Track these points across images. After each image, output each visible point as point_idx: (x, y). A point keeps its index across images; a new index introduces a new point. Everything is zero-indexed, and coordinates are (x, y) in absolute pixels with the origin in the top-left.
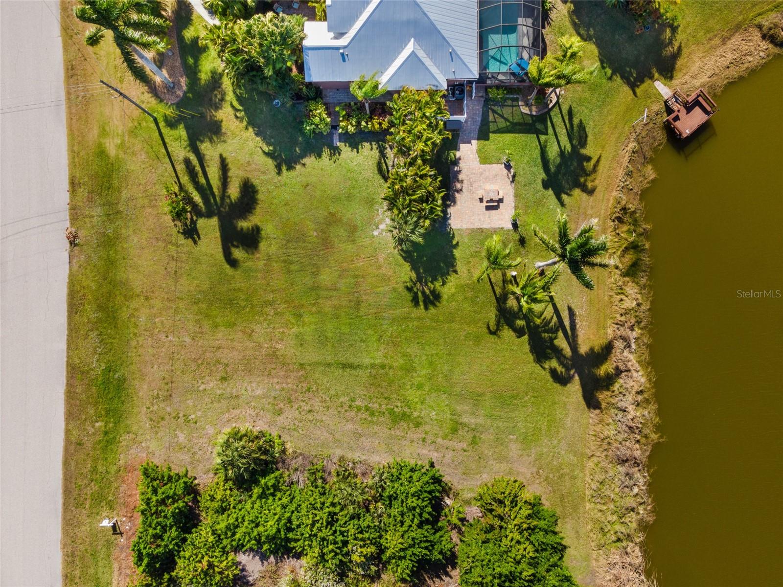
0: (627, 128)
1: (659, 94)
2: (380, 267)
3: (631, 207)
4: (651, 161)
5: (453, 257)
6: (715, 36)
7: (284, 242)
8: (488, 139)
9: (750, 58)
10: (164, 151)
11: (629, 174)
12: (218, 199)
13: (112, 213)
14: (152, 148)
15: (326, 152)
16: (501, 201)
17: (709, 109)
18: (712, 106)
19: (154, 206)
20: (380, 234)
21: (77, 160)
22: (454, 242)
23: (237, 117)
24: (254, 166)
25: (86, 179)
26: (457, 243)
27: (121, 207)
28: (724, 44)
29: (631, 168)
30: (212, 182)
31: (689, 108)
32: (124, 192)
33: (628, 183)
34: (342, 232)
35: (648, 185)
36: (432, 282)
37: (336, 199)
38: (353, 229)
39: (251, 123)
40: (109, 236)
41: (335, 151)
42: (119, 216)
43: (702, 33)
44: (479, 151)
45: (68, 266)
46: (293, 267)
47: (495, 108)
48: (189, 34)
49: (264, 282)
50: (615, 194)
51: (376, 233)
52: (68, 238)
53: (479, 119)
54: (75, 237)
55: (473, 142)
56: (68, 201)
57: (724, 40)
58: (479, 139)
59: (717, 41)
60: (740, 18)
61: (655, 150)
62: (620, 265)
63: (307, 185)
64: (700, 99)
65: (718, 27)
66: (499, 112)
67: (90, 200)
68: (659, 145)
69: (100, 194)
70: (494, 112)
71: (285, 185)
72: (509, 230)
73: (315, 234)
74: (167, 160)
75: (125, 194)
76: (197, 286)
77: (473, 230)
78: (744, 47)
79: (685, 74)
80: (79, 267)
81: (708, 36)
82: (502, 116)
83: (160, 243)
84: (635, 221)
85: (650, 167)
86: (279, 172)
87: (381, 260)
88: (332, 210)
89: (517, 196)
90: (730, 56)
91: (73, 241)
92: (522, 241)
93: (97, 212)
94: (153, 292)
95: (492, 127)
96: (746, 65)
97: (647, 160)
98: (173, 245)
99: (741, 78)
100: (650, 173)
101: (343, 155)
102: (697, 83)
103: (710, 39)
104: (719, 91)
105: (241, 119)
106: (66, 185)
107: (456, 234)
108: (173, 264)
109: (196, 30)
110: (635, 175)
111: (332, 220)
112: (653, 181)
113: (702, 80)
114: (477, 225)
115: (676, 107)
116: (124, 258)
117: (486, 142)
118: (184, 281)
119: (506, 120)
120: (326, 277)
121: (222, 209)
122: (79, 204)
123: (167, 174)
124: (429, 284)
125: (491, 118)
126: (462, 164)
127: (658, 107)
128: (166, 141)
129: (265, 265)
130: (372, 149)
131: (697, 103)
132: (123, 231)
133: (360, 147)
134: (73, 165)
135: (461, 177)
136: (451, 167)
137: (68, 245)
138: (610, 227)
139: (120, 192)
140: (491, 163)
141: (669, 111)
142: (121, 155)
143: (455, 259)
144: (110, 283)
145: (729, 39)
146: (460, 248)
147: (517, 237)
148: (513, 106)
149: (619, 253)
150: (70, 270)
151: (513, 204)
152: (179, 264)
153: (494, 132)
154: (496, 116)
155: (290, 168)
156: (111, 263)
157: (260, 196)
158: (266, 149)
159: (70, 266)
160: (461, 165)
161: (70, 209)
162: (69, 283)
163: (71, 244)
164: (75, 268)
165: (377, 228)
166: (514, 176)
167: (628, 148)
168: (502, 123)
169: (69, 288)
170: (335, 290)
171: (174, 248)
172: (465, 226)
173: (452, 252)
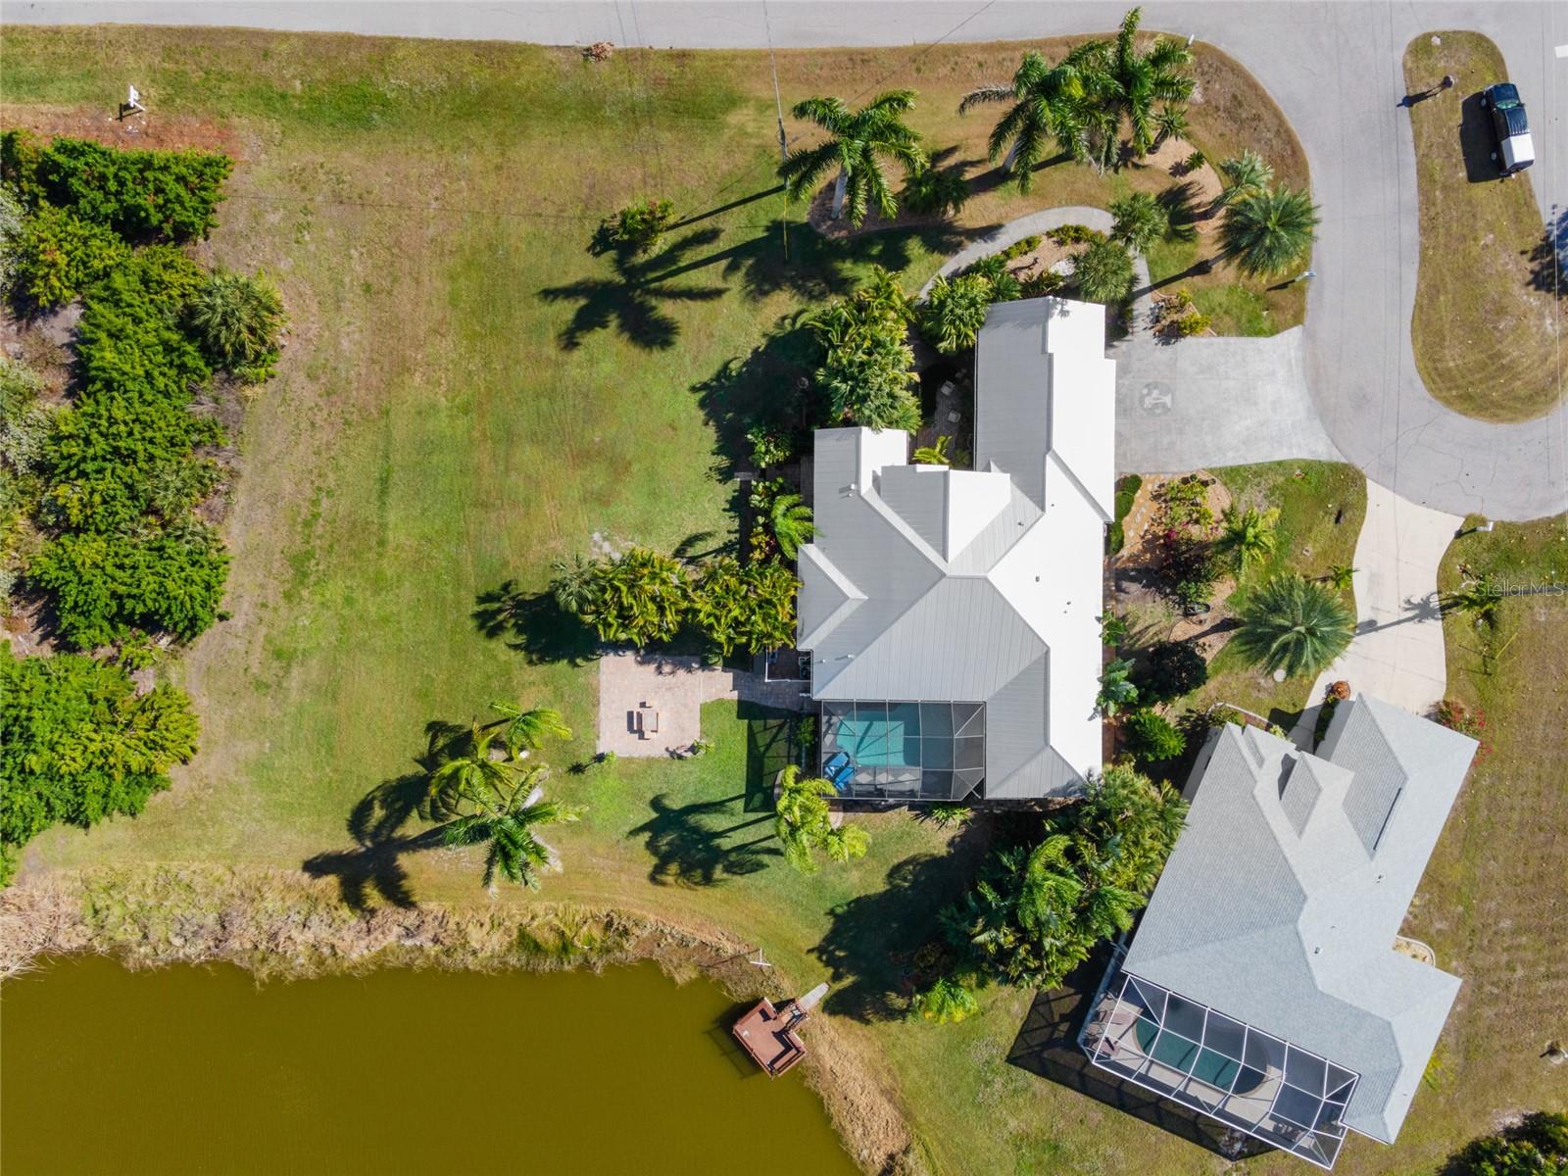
0: (756, 939)
1: (808, 991)
2: (542, 542)
3: (629, 945)
4: (704, 977)
5: (556, 659)
6: (895, 1080)
7: (584, 390)
8: (740, 716)
9: (859, 1132)
10: (733, 200)
11: (683, 943)
12: (653, 285)
13: (636, 115)
14: (738, 181)
15: (723, 461)
16: (642, 736)
17: (777, 1066)
18: (779, 1070)
19: (645, 183)
20: (595, 543)
21: (721, 63)
22: (579, 661)
23: (784, 318)
24: (707, 343)
25: (690, 77)
26: (576, 665)
27: (645, 130)
28: (883, 1092)
29: (692, 945)
30: (683, 276)
31: (781, 1035)
32: (668, 135)
33: (670, 940)
34: (599, 482)
35: (665, 971)
36: (515, 625)
37: (651, 474)
38: (602, 499)
39: (773, 341)
40: (600, 109)
41: (726, 475)
42: (632, 126)
43: (900, 1057)
44: (720, 702)
45: (552, 44)
46: (544, 403)
47: (786, 730)
48: (914, 247)
49: (522, 355)
50: (652, 918)
51: (596, 536)
52: (597, 46)
53: (770, 703)
54: (597, 56)
55: (736, 693)
56: (656, 47)
57: (888, 1094)
58: (740, 702)
59: (886, 1081)
60: (921, 1119)
61: (720, 983)
62: (535, 924)
63: (674, 429)
64: (793, 1052)
65: (907, 1084)
66: (781, 736)
67: (657, 82)
68: (728, 990)
69: (666, 97)
70: (781, 727)
71: (676, 392)
72: (595, 748)
73: (597, 439)
74: (719, 206)
75: (666, 137)
76: (517, 248)
77: (597, 690)
78: (876, 1125)
79: (837, 1031)
80: (551, 62)
81: (895, 1068)
82: (774, 739)
83: (586, 191)
84: (608, 951)
85: (694, 975)
86: (694, 389)
87: (553, 544)
88: (635, 467)
89: (650, 761)
90: (862, 1101)
91: (592, 53)
92: (577, 769)
93: (639, 91)
94: (508, 178)
95: (758, 724)
96: (848, 1126)
97: (704, 971)
98: (583, 211)
99: (829, 1119)
100: (685, 975)
101: (719, 487)
102: (823, 1050)
103: (889, 1070)
104: (810, 1083)
105: (780, 325)
106: (680, 44)
107: (591, 664)
108: (551, 210)
109: (920, 258)
110: (682, 951)
111: (619, 467)
112: (672, 980)
113: (827, 1057)
114: (604, 697)
115: (786, 1017)
116: (564, 133)
117: (735, 714)
118: (526, 228)
119: (768, 746)
120: (528, 454)
121: (638, 292)
122: (651, 63)
123: (696, 204)
124: (512, 621)
125: (772, 722)
126: (700, 675)
127: (788, 989)
128: (749, 204)
129: (548, 358)
130: (729, 532)
131: (789, 1046)
132: (607, 132)
133: (732, 514)
134: (712, 56)
135: (681, 673)
136: (698, 659)
137: (586, 45)
138: (600, 911)
139: (670, 128)
140: (702, 721)
141: (780, 1006)
142: (728, 133)
143: (553, 662)
144: (525, 109)
145: (889, 1101)
146: (569, 669)
147: (584, 760)
148: (789, 757)
149: (556, 922)
150: (546, 47)
151: (636, 755)
152: (552, 220)
153: (750, 727)
154: (774, 731)
155: (702, 404)
156: (555, 111)
157: (657, 355)
158: (732, 366)
159: (551, 47)
160: (700, 672)
161: (642, 50)
162: (525, 44)
163: (588, 50)
164: (549, 55)
165: (605, 539)
166: (680, 757)
167: (724, 941)
168: (762, 740)
169: (517, 45)
170: (507, 468)
171: (578, 212)
172: (603, 678)
173: (563, 657)
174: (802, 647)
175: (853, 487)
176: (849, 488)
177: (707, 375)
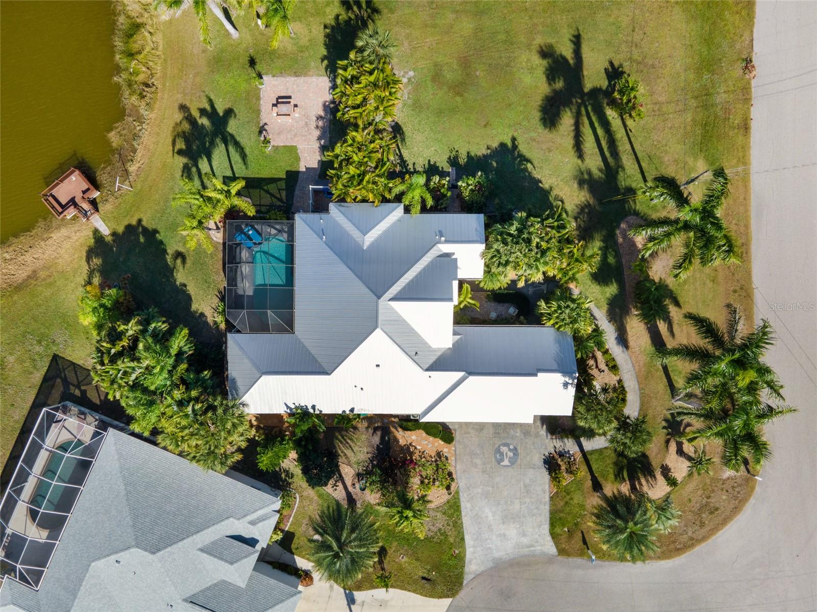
0: (139, 187)
1: (104, 221)
2: (408, 36)
3: (134, 99)
4: (113, 151)
5: (327, 46)
6: (44, 280)
7: (512, 64)
8: (287, 172)
9: (7, 256)
10: (643, 164)
11: (136, 136)
12: (583, 109)
13: (704, 98)
14: (656, 168)
15: (463, 160)
16: (274, 105)
17: (51, 199)
18: (47, 200)
19: (656, 104)
20: (407, 73)
21: (741, 154)
22: (326, 62)
23: (562, 202)
24: (544, 147)
25: (731, 134)
26: (322, 60)
27: (693, 103)
28: (34, 271)
29: (135, 143)
30: (591, 131)
31: (73, 202)
32: (689, 119)
33: (138, 128)
34: (449, 76)
35: (117, 125)
36: (350, 19)
37: (454, 110)
38: (436, 77)
39: (546, 193)
40: (708, 71)
41: (453, 162)
42: (696, 93)
43: (58, 283)
44: (298, 159)
45: (755, 36)
46: (502, 37)
47: (279, 203)
48: (612, 290)
49: (536, 21)
50: (153, 116)
51: (411, 73)
52: (753, 67)
53: (297, 192)
54: (746, 67)
55: (304, 170)
56: (752, 109)
57: (34, 275)
58: (298, 173)
59: (42, 274)
60: (15, 298)
61: (109, 162)
62: (147, 34)
63: (485, 126)
64: (60, 210)
65: (40, 288)
66: (274, 200)
67: (727, 111)
68: (104, 168)
69: (716, 117)
70: (280, 200)
71: (510, 126)
72: (267, 74)
73: (478, 73)
74: (639, 155)
75: (689, 117)
76: (610, 15)
77: (306, 75)
78: (12, 267)
79: (77, 241)
80: (742, 36)
81: (51, 280)
82: (272, 195)
83: (651, 63)
84: (130, 85)
85: (114, 145)
86: (514, 139)
87: (406, 44)
88: (458, 99)
89: (258, 112)
90: (28, 258)
91: (748, 64)
92: (252, 62)
93: (720, 98)
94: (660, 7)
95: (283, 185)
96: (11, 249)
97: (119, 151)
98: (635, 61)
99: (16, 236)
100: (114, 138)
101: (445, 157)
102: (64, 232)
103: (50, 276)
104: (41, 224)
105: (557, 198)
106: (754, 126)
107: (324, 70)
108: (637, 37)
109: (603, 293)
110: (131, 136)
111: (458, 88)
112: (111, 130)
113: (59, 235)
114: (301, 80)
115: (86, 206)
116: (691, 46)
117: (289, 169)
118: (625, 21)
119: (267, 192)
120: (467, 26)
121: (579, 101)
122: (741, 106)
123: (640, 139)
124: (353, 17)
125: (284, 194)
126: (316, 145)
127: (103, 208)
128: (640, 176)
129: (534, 39)
130: (414, 164)
131: (64, 207)
132: (692, 76)
133: (427, 166)
134: (745, 148)
135: (317, 133)
136: (328, 143)
137: (753, 60)
138: (157, 80)
139: (694, 120)
140: (285, 147)
141: (94, 203)
142: (690, 161)
143: (325, 44)
144: (708, 19)
145: (29, 277)
146: (320, 56)
147: (258, 67)
148: (260, 205)
149: (148, 49)
150: (752, 32)
151: (261, 102)
152: (630, 39)
153: (280, 179)
154: (278, 196)
155: (503, 145)
156: (708, 40)
157: (537, 115)
158: (529, 166)
159: (752, 35)
160: (318, 145)
161: (750, 99)
162: (754, 17)
163: (751, 61)
164: (746, 35)
165: (409, 80)
166: (260, 132)
167: (138, 165)
168: (272, 188)
169: (754, 12)
170: (457, 11)
171: (635, 57)
172: (314, 79)
173: (328, 52)
174: (332, 206)
175: (443, 239)
176: (441, 236)
177: (523, 148)
